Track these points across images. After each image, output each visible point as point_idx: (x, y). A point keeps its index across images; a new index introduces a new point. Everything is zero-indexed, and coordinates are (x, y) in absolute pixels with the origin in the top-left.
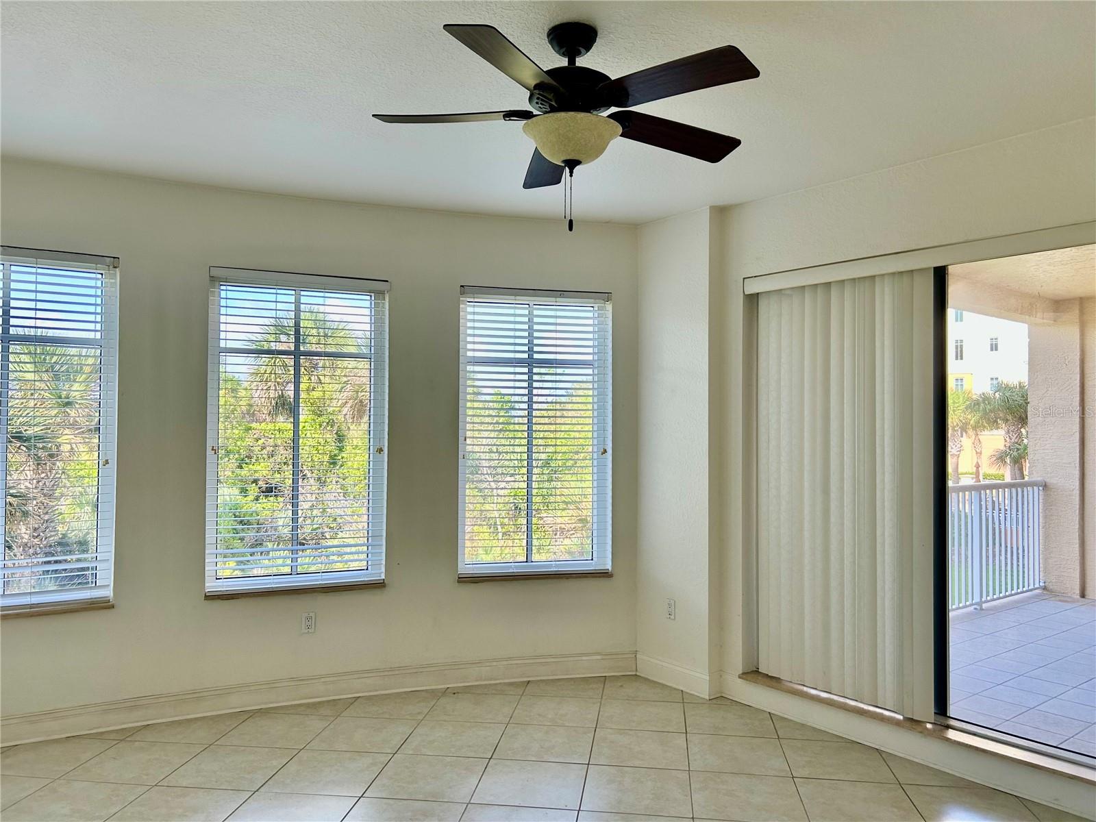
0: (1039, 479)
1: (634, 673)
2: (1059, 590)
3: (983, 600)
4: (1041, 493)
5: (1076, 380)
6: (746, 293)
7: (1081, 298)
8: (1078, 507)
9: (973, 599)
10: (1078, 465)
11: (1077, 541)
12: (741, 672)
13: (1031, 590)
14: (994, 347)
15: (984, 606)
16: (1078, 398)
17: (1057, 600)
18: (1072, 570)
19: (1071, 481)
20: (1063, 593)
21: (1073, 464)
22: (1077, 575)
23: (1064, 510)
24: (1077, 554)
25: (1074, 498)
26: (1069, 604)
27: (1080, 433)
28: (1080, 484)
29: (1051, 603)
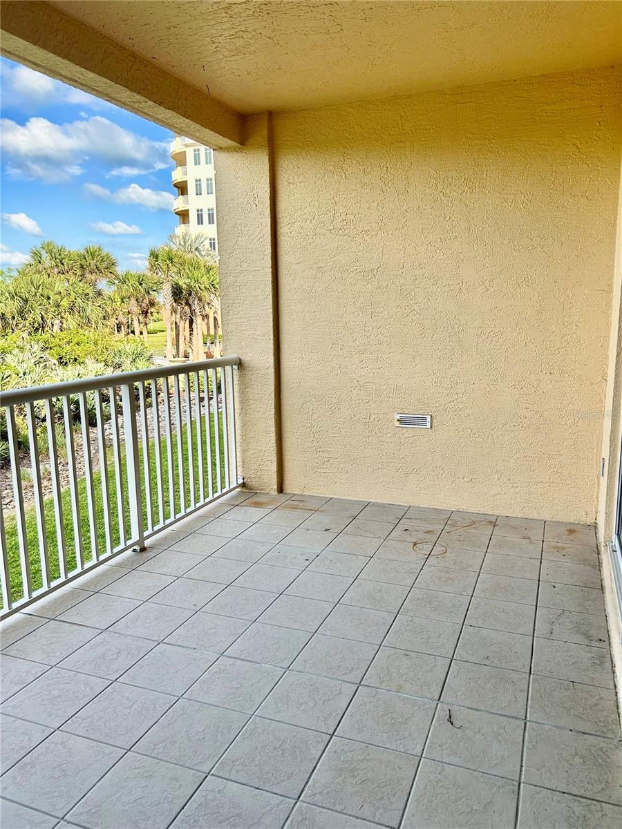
0: (234, 356)
2: (257, 486)
5: (267, 226)
7: (270, 112)
8: (273, 388)
11: (273, 429)
13: (226, 493)
15: (148, 541)
16: (270, 251)
17: (252, 503)
18: (269, 462)
19: (266, 356)
20: (262, 490)
21: (267, 336)
22: (274, 467)
23: (260, 392)
24: (275, 444)
25: (269, 377)
26: (262, 509)
27: (273, 296)
28: (275, 360)
29: (242, 511)
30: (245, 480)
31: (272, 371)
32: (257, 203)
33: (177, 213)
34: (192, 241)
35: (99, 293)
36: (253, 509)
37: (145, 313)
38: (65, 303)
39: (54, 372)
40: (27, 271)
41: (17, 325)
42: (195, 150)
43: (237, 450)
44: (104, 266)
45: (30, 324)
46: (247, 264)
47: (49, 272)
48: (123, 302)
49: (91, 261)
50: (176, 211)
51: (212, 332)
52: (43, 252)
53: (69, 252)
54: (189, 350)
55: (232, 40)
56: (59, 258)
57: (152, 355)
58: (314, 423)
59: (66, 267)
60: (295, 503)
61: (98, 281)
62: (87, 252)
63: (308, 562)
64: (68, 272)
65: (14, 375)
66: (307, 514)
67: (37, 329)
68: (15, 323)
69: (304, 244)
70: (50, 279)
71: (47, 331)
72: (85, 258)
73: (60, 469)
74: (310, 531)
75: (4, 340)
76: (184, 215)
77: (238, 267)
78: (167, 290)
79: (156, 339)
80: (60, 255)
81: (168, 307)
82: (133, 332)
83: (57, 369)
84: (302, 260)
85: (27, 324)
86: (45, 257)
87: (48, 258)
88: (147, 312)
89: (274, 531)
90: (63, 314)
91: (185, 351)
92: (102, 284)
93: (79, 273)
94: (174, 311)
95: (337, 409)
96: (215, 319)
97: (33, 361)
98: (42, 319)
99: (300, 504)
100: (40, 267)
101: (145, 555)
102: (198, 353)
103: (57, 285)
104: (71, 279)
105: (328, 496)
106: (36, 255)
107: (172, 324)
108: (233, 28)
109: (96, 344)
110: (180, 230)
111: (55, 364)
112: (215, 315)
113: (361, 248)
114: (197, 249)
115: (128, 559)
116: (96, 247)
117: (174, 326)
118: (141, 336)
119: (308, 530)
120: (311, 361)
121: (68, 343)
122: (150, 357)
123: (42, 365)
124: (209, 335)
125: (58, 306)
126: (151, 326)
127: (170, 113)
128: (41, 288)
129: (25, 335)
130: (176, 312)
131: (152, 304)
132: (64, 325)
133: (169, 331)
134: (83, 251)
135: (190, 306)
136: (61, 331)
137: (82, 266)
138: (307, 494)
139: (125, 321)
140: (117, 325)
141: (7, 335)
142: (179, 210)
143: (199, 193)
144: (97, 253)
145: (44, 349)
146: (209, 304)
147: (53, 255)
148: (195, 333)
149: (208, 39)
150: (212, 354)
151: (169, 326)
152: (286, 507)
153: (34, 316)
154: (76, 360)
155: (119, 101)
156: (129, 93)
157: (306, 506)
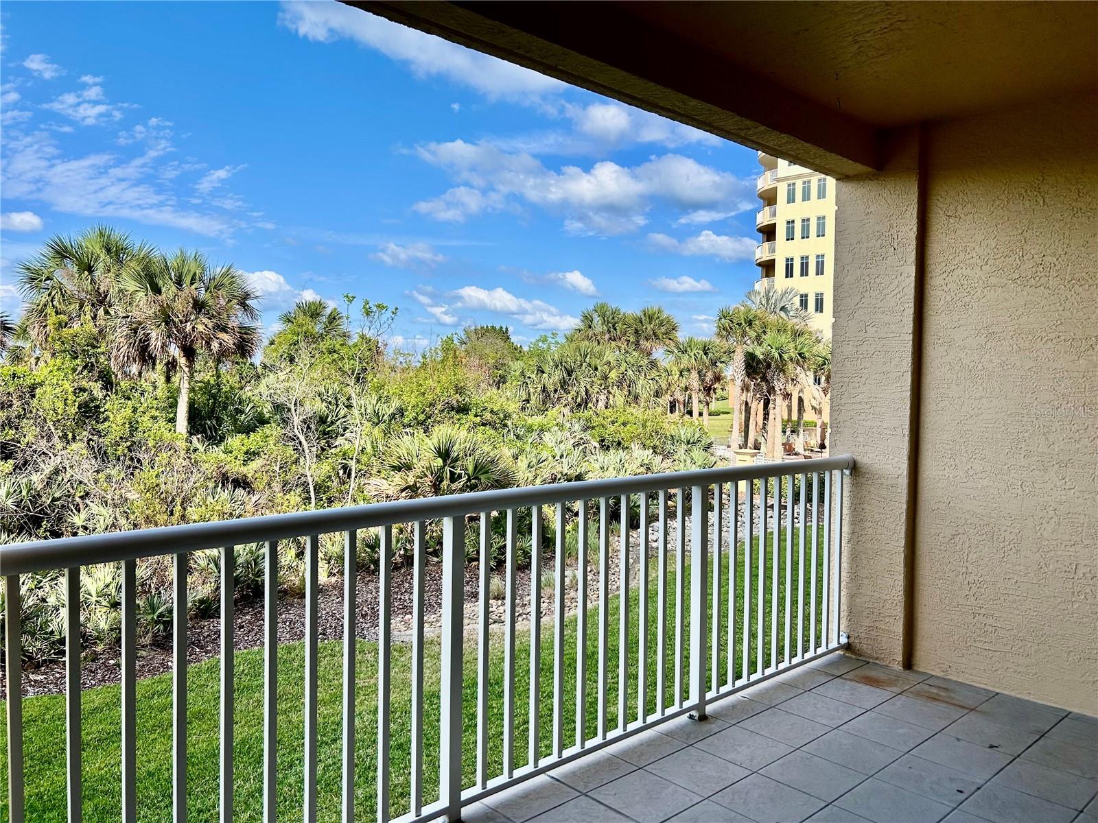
0: (845, 455)
4: (846, 480)
7: (924, 123)
11: (901, 568)
16: (911, 311)
17: (863, 677)
18: (892, 620)
19: (896, 459)
20: (877, 659)
21: (899, 431)
22: (899, 628)
23: (883, 511)
24: (902, 593)
25: (899, 490)
26: (878, 690)
27: (912, 374)
28: (910, 465)
29: (847, 687)
30: (852, 640)
31: (904, 482)
32: (895, 246)
33: (759, 265)
34: (776, 299)
35: (653, 364)
36: (864, 688)
37: (708, 390)
38: (613, 375)
39: (595, 457)
40: (576, 337)
41: (558, 399)
42: (789, 185)
43: (842, 593)
44: (663, 330)
45: (573, 398)
46: (874, 329)
47: (599, 338)
48: (681, 375)
49: (648, 326)
50: (758, 261)
51: (795, 417)
52: (595, 316)
53: (624, 314)
54: (761, 440)
55: (883, 36)
56: (612, 321)
57: (711, 443)
58: (971, 568)
59: (618, 333)
60: (934, 691)
61: (654, 349)
62: (645, 315)
63: (962, 797)
64: (620, 339)
65: (550, 458)
66: (955, 713)
67: (579, 405)
68: (556, 396)
69: (967, 300)
70: (600, 347)
71: (591, 408)
72: (641, 322)
73: (589, 578)
74: (962, 742)
75: (544, 416)
76: (768, 267)
77: (862, 333)
78: (739, 359)
79: (717, 423)
80: (613, 318)
81: (739, 383)
82: (690, 413)
83: (598, 454)
84: (962, 322)
85: (570, 399)
86: (597, 320)
87: (600, 322)
88: (710, 389)
89: (900, 731)
90: (610, 388)
91: (756, 440)
92: (659, 353)
93: (632, 339)
94: (745, 388)
95: (1014, 550)
96: (801, 400)
97: (572, 442)
98: (586, 394)
99: (942, 693)
100: (590, 333)
101: (706, 727)
102: (774, 443)
103: (607, 353)
104: (623, 346)
105: (991, 689)
106: (588, 320)
107: (741, 405)
108: (888, 19)
109: (644, 426)
110: (761, 285)
111: (595, 447)
112: (801, 395)
113: (1068, 305)
114: (783, 309)
115: (682, 728)
116: (656, 308)
117: (743, 408)
118: (700, 418)
119: (958, 740)
120: (971, 472)
121: (613, 422)
122: (710, 446)
123: (581, 448)
124: (789, 420)
125: (606, 378)
126: (714, 406)
127: (785, 138)
128: (588, 356)
129: (566, 410)
130: (748, 390)
131: (718, 378)
132: (611, 401)
133: (736, 412)
134: (639, 314)
135: (767, 381)
136: (606, 408)
137: (637, 331)
138: (954, 678)
139: (681, 399)
140: (671, 403)
141: (547, 410)
142: (762, 260)
143: (790, 237)
144: (656, 316)
145: (585, 429)
146: (793, 380)
147: (606, 318)
148: (771, 417)
149: (850, 39)
150: (793, 446)
151: (737, 407)
152: (918, 694)
153: (578, 389)
154: (619, 443)
155: (722, 130)
156: (737, 118)
157: (953, 699)
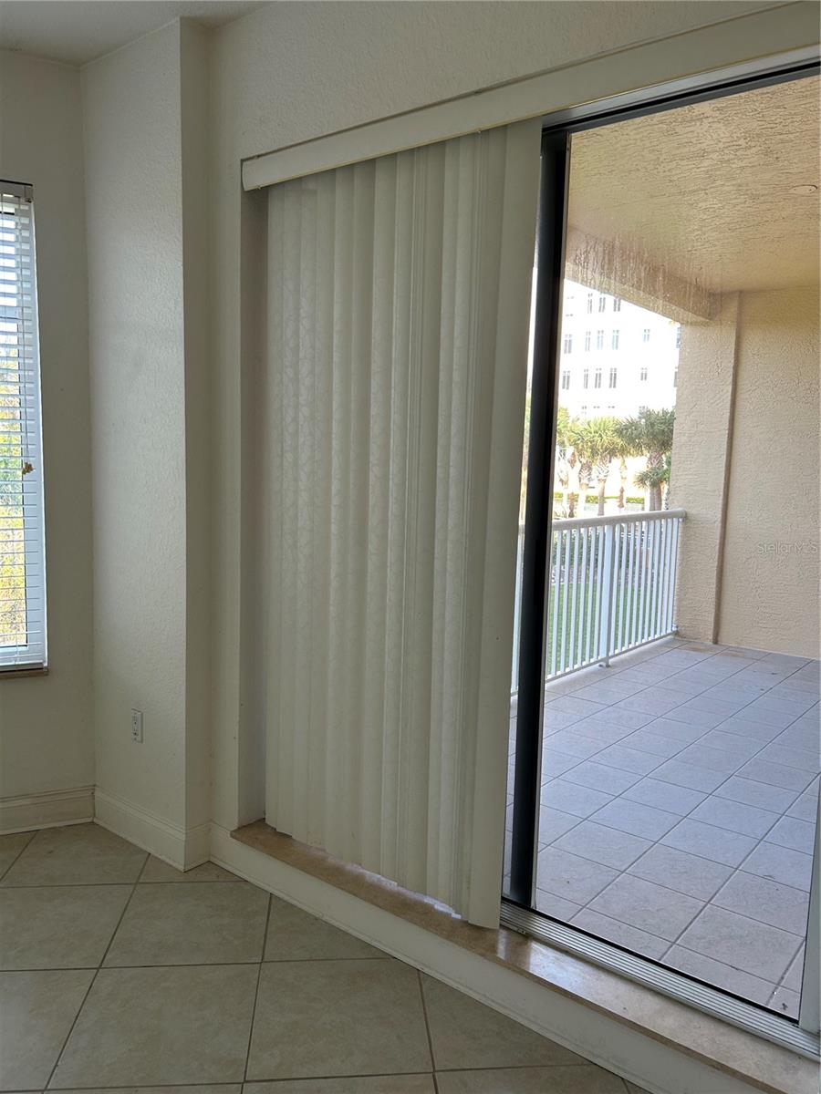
0: (680, 509)
1: (89, 820)
2: (691, 635)
3: (610, 654)
4: (681, 525)
5: (727, 392)
6: (247, 188)
7: (741, 292)
8: (718, 541)
9: (598, 655)
10: (722, 493)
11: (714, 581)
12: (235, 826)
13: (663, 637)
14: (644, 377)
15: (611, 661)
16: (728, 414)
17: (690, 648)
18: (707, 614)
19: (715, 511)
20: (697, 639)
21: (716, 492)
23: (703, 545)
24: (714, 596)
25: (715, 531)
26: (702, 653)
27: (727, 456)
28: (723, 515)
29: (683, 652)
30: (680, 628)
31: (718, 525)
36: (693, 653)
43: (675, 599)
46: (703, 426)
58: (757, 579)
60: (732, 653)
101: (608, 671)
105: (766, 651)
138: (744, 647)
